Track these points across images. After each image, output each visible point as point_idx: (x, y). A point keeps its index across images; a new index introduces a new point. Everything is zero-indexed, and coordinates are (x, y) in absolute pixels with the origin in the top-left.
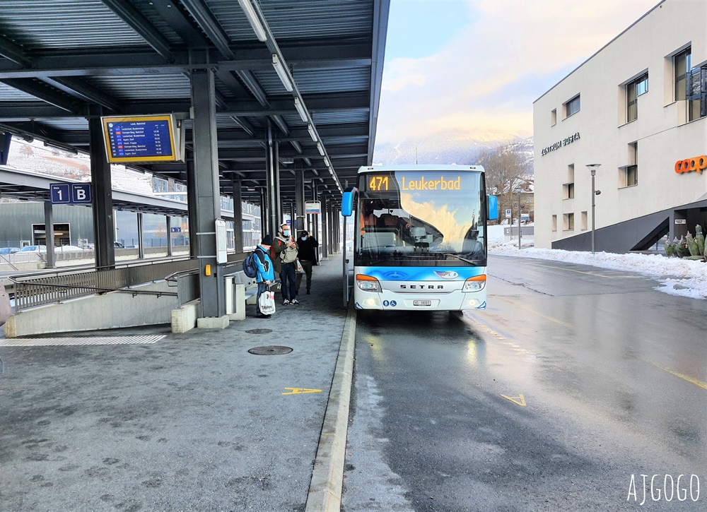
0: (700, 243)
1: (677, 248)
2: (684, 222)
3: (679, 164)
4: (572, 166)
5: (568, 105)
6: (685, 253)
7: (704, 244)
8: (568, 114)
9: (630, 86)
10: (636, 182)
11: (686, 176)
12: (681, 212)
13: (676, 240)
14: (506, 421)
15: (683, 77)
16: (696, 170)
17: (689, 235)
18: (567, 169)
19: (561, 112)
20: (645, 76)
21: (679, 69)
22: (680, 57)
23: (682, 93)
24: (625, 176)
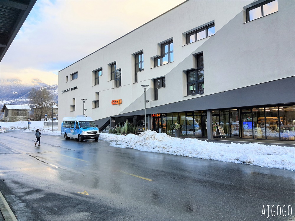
0: (120, 129)
1: (113, 131)
2: (114, 121)
3: (113, 101)
4: (74, 99)
5: (73, 75)
6: (115, 132)
7: (121, 129)
8: (73, 79)
9: (96, 72)
10: (98, 107)
11: (115, 105)
12: (113, 118)
13: (112, 128)
14: (85, 202)
15: (113, 72)
16: (118, 104)
17: (116, 126)
18: (72, 100)
19: (70, 77)
20: (101, 69)
21: (112, 70)
22: (112, 65)
23: (113, 77)
24: (94, 104)
